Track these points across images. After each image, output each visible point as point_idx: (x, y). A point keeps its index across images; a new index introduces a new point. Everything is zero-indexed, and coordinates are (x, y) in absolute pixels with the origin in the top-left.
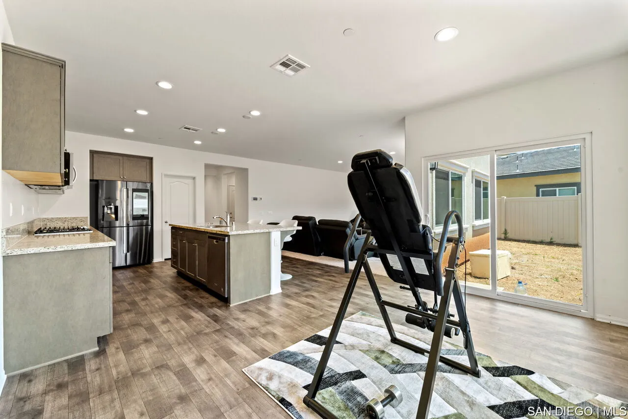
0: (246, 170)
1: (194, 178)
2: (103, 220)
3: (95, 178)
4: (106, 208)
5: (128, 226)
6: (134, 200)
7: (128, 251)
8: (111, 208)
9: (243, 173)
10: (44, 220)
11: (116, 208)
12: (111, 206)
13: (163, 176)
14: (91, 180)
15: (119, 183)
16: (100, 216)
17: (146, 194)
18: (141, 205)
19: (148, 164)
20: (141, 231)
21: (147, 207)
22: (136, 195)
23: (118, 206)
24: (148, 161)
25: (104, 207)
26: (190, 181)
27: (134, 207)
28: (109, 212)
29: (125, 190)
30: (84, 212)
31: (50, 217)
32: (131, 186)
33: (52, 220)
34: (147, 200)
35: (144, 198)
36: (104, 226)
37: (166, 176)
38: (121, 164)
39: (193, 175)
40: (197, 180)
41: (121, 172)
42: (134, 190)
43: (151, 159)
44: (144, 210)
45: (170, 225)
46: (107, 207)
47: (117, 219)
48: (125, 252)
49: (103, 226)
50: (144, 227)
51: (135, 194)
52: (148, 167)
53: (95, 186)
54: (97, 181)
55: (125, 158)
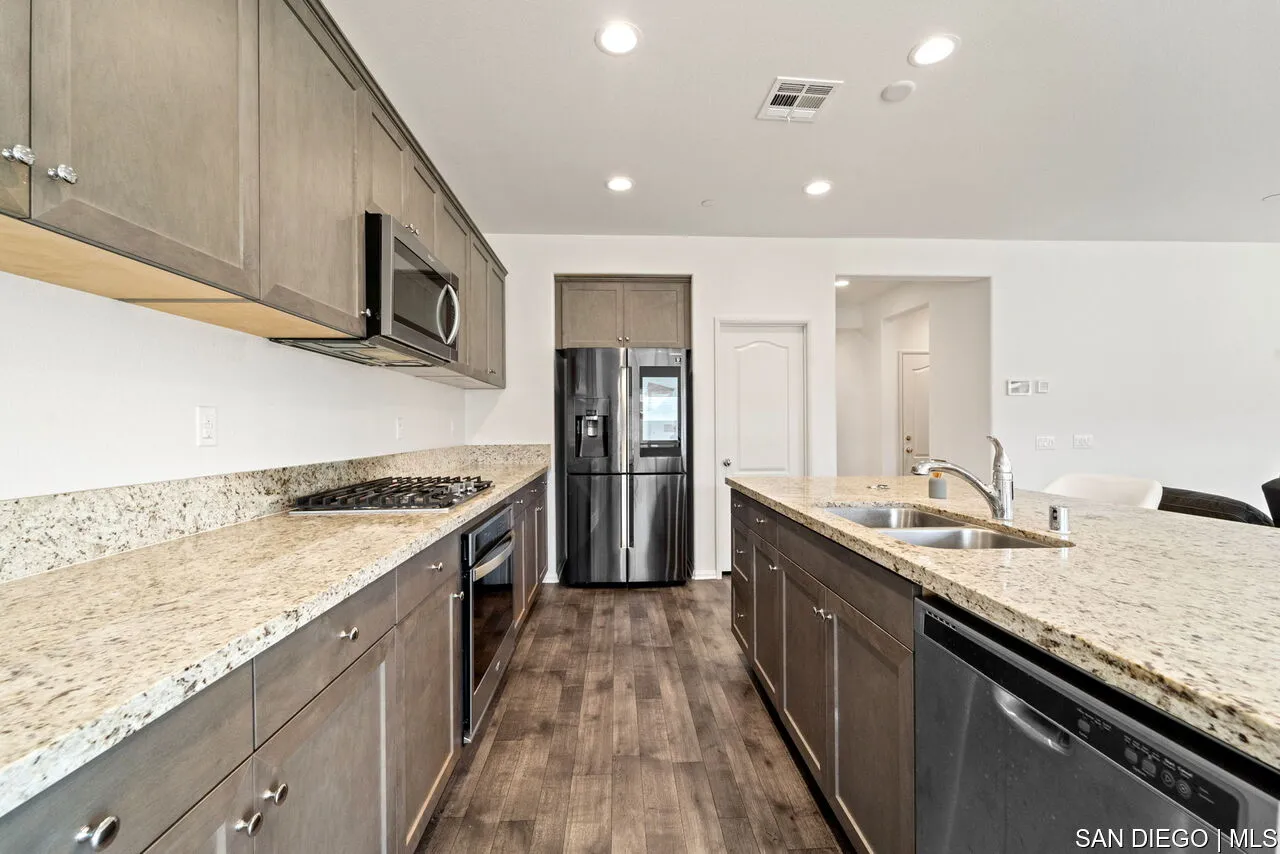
1: (804, 327)
3: (565, 346)
6: (644, 398)
13: (718, 325)
17: (672, 382)
18: (660, 412)
19: (680, 296)
21: (676, 418)
22: (650, 384)
24: (679, 287)
32: (638, 360)
34: (677, 398)
35: (665, 390)
37: (728, 325)
38: (620, 305)
39: (802, 318)
40: (812, 329)
41: (620, 325)
42: (645, 371)
43: (687, 281)
44: (667, 427)
51: (646, 380)
52: (680, 306)
54: (573, 353)
55: (629, 286)
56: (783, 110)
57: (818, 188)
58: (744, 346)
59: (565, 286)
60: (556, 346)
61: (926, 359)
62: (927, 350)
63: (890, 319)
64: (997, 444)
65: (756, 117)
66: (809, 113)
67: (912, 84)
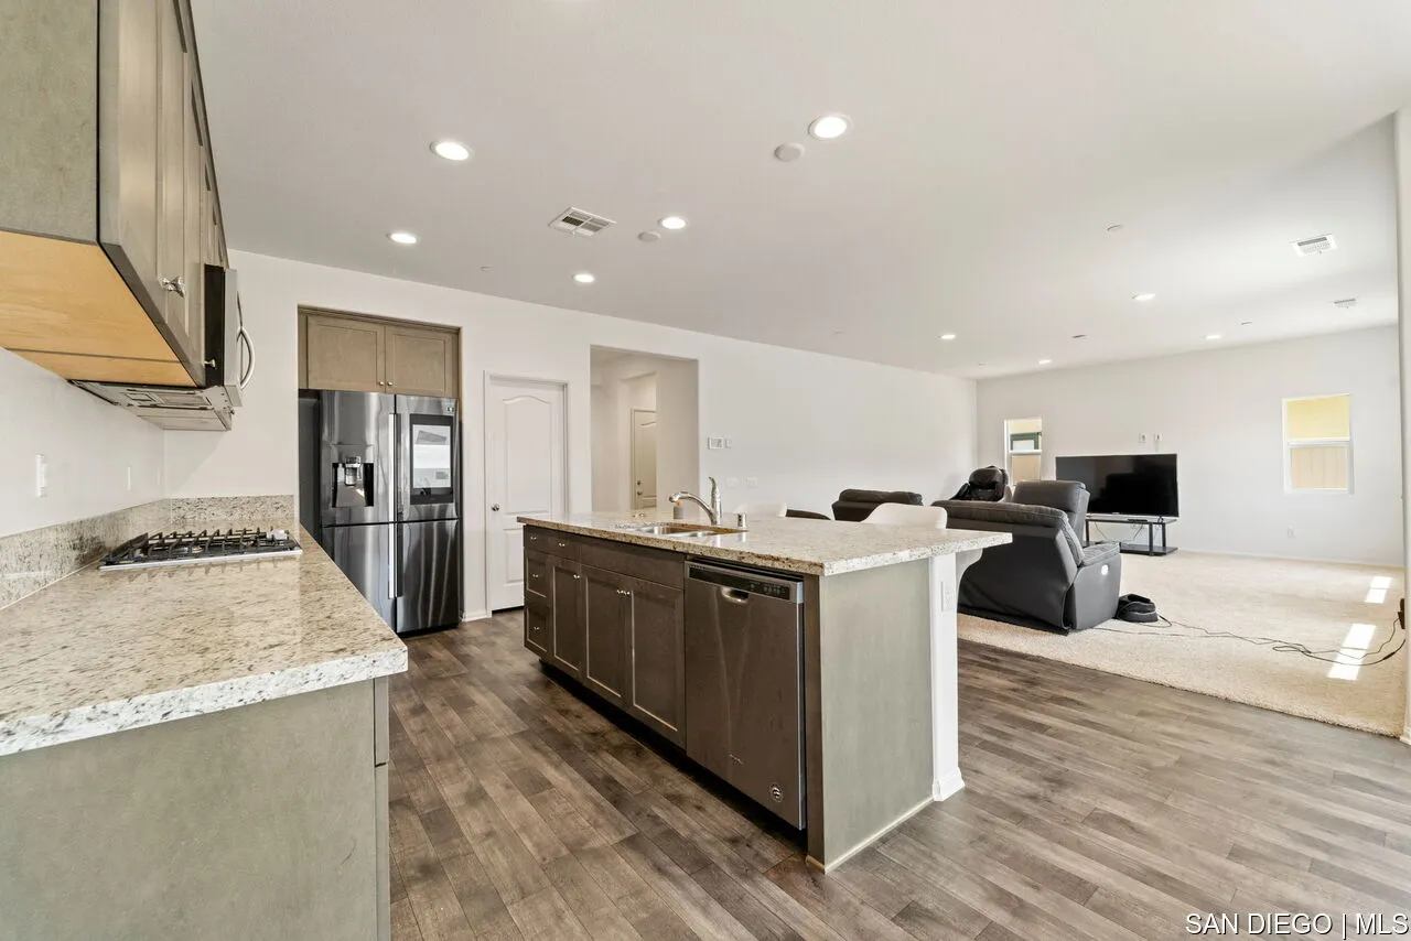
0: (692, 364)
1: (564, 386)
2: (334, 506)
3: (313, 386)
4: (341, 470)
5: (399, 522)
6: (415, 446)
7: (400, 594)
8: (355, 470)
9: (683, 371)
10: (178, 505)
11: (369, 469)
12: (355, 465)
13: (487, 378)
14: (303, 393)
15: (374, 399)
16: (327, 492)
17: (445, 431)
18: (431, 460)
19: (449, 346)
20: (429, 532)
21: (449, 466)
22: (421, 432)
23: (372, 465)
24: (448, 337)
25: (335, 466)
26: (554, 395)
27: (415, 466)
28: (349, 480)
29: (391, 417)
30: (286, 481)
31: (193, 495)
32: (407, 407)
33: (199, 504)
34: (449, 447)
35: (438, 440)
36: (337, 523)
37: (496, 379)
38: (381, 347)
39: (563, 378)
40: (572, 389)
41: (381, 370)
42: (416, 419)
43: (457, 332)
44: (440, 475)
45: (520, 520)
46: (344, 466)
47: (370, 501)
48: (392, 596)
49: (334, 518)
50: (435, 523)
51: (417, 428)
52: (449, 356)
53: (314, 406)
54: (317, 394)
55: (390, 329)
56: (572, 227)
57: (585, 278)
58: (511, 399)
59: (312, 321)
60: (299, 384)
61: (653, 417)
62: (654, 409)
63: (624, 381)
64: (713, 481)
65: (549, 225)
66: (589, 233)
67: (659, 236)
